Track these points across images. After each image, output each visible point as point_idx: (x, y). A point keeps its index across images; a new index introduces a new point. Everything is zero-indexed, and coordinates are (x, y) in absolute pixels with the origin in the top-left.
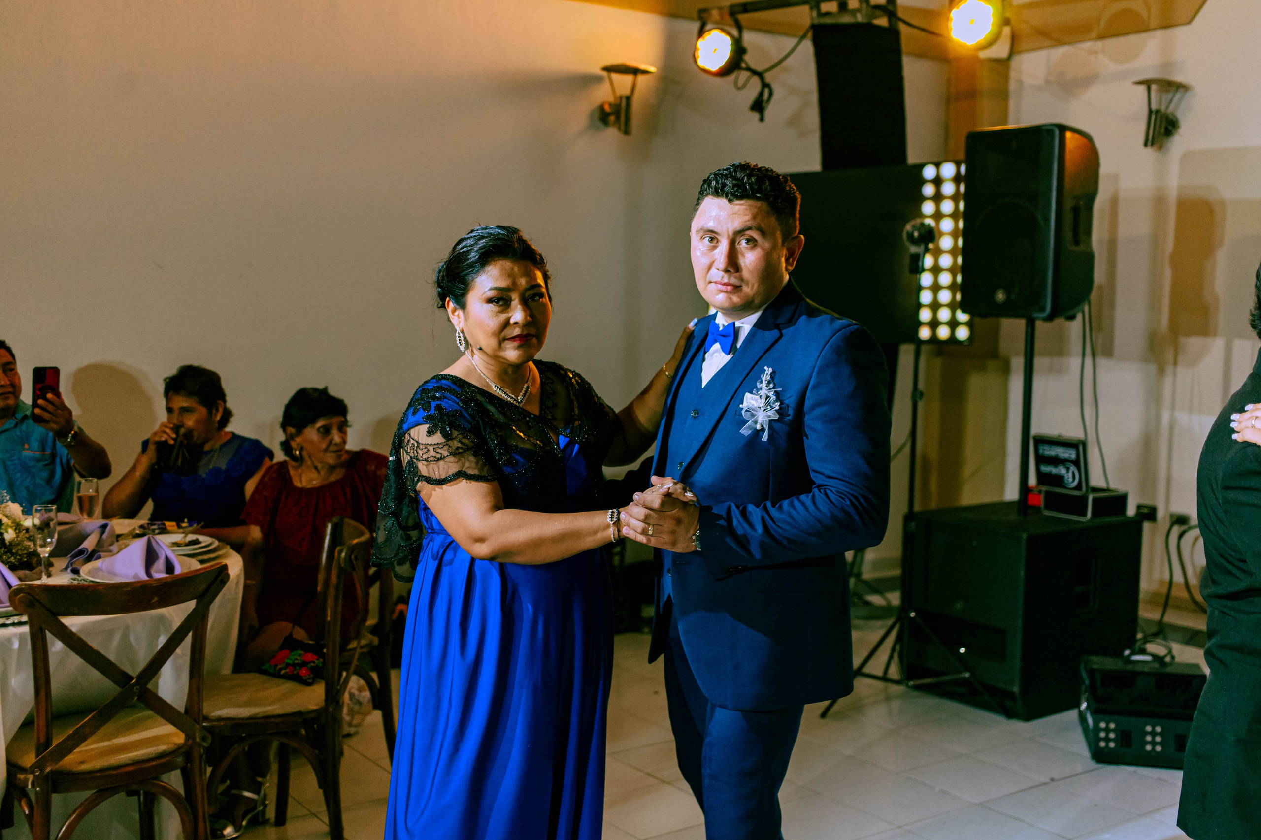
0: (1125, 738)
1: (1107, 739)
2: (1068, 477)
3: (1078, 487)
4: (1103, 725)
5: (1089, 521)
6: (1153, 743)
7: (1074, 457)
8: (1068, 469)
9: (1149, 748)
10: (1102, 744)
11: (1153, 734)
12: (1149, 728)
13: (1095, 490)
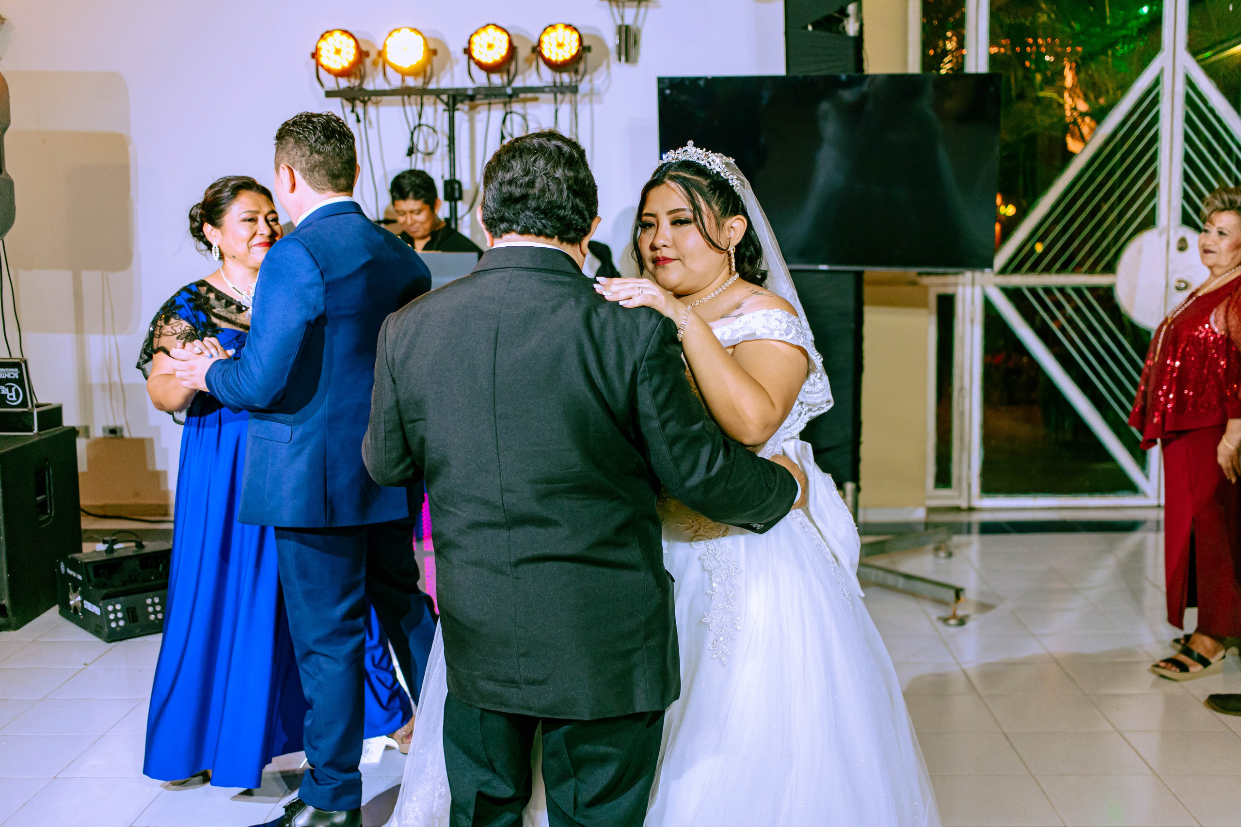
0: (131, 614)
1: (117, 620)
2: (11, 396)
3: (24, 404)
4: (110, 608)
5: (38, 434)
6: (155, 612)
7: (16, 376)
8: (10, 388)
9: (152, 617)
10: (113, 625)
11: (154, 604)
12: (149, 601)
13: (38, 406)
